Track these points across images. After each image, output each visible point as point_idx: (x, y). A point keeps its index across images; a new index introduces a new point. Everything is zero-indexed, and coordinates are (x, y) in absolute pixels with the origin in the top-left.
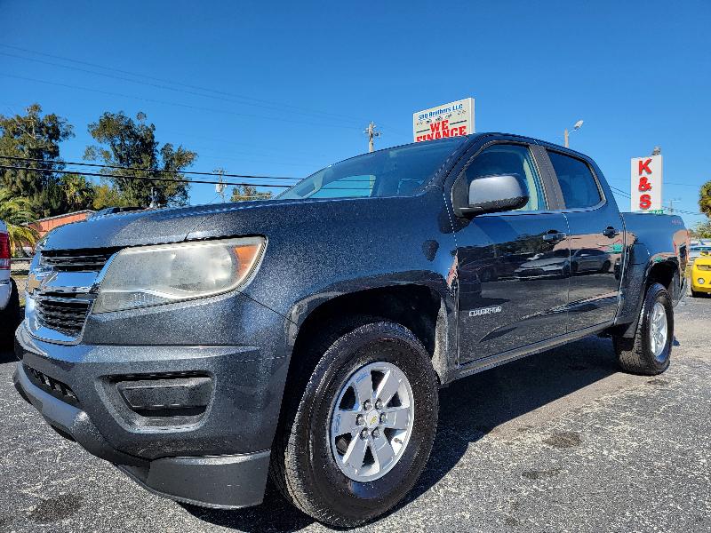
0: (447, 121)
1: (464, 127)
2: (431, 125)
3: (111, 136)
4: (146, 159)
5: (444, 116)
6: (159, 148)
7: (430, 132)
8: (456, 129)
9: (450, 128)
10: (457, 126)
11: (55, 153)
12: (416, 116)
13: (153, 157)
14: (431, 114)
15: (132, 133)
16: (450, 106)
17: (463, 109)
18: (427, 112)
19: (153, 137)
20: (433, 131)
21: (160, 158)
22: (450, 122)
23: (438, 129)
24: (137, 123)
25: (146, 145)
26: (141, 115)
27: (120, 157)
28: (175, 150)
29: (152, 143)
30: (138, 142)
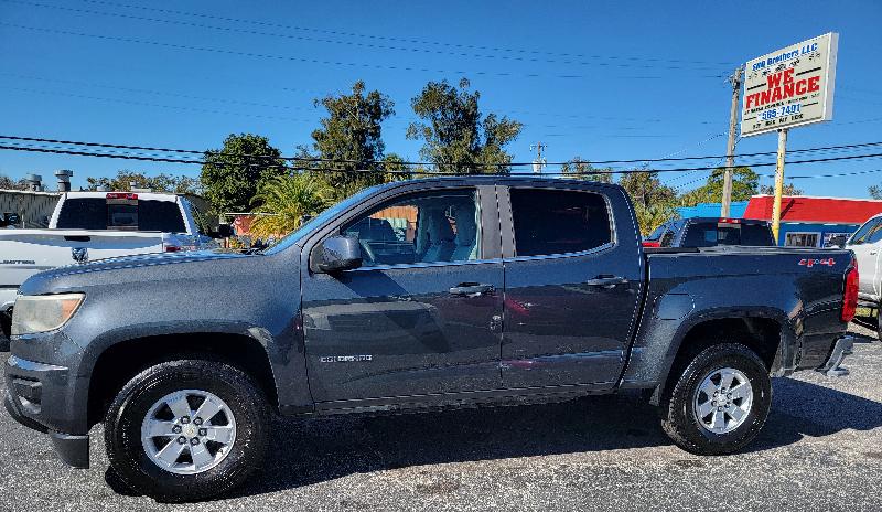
0: (792, 71)
1: (817, 78)
2: (769, 78)
3: (433, 110)
4: (467, 133)
5: (788, 64)
6: (481, 120)
7: (766, 89)
8: (804, 82)
9: (796, 79)
10: (806, 77)
11: (376, 133)
12: (750, 64)
13: (475, 131)
14: (770, 62)
15: (455, 104)
16: (798, 47)
17: (818, 51)
18: (765, 58)
19: (476, 108)
20: (771, 86)
21: (481, 131)
22: (796, 73)
23: (778, 84)
24: (460, 91)
25: (468, 118)
26: (465, 82)
27: (441, 133)
28: (498, 121)
29: (475, 115)
30: (460, 115)
